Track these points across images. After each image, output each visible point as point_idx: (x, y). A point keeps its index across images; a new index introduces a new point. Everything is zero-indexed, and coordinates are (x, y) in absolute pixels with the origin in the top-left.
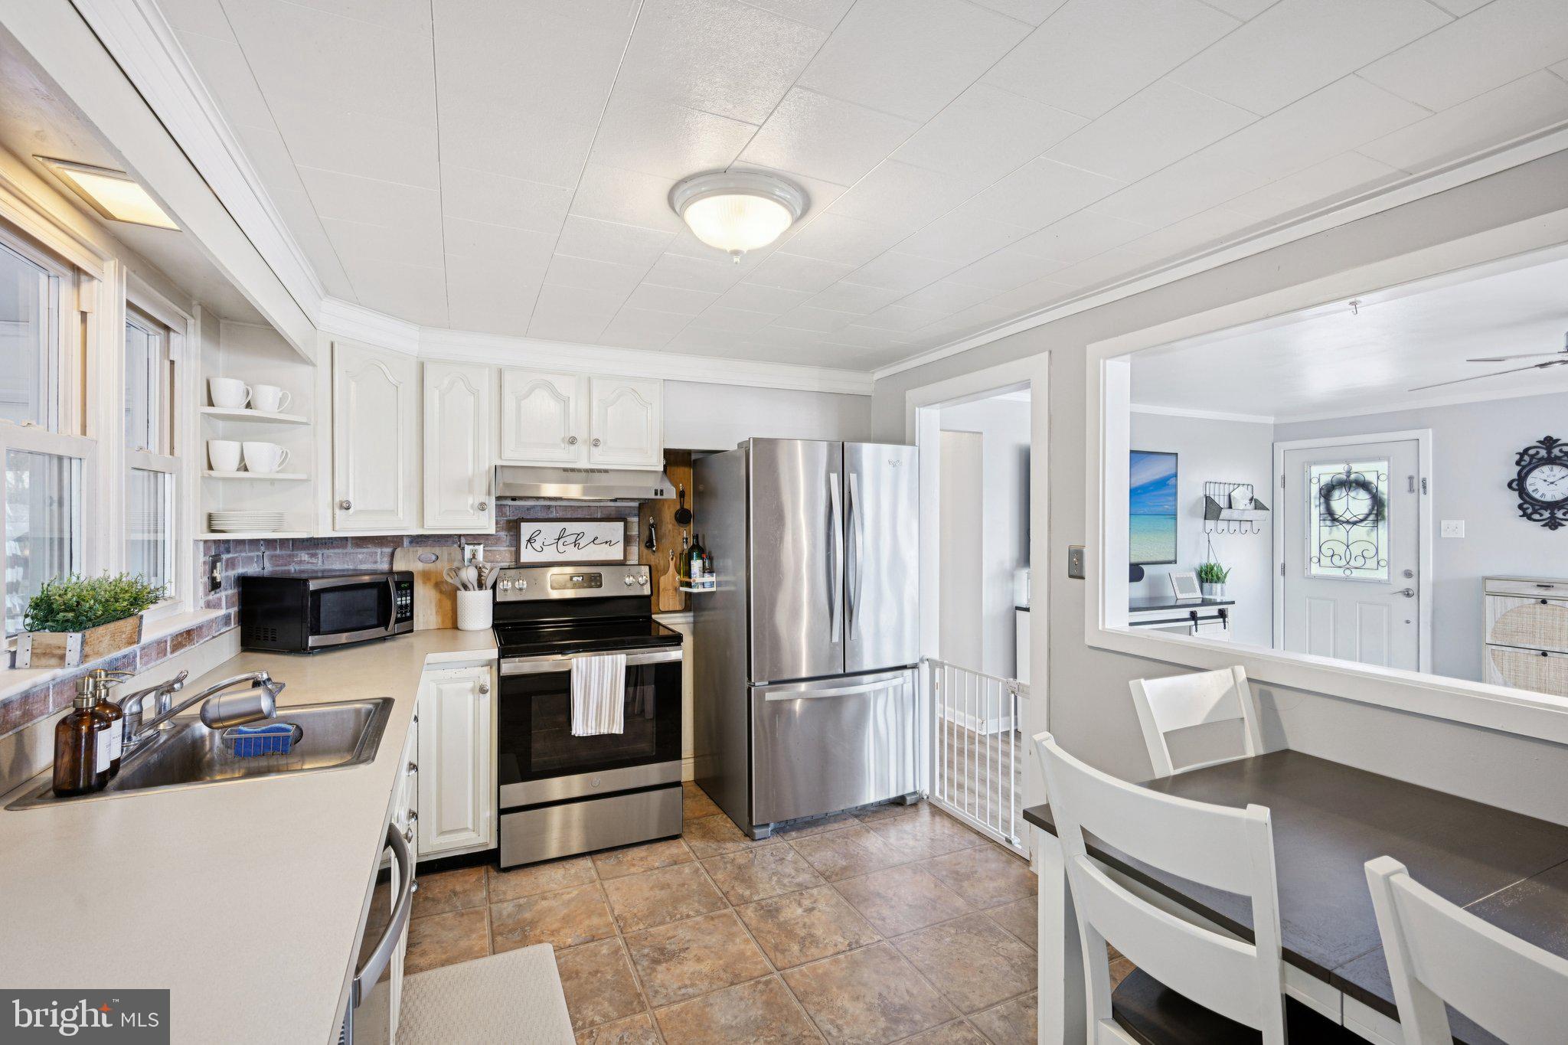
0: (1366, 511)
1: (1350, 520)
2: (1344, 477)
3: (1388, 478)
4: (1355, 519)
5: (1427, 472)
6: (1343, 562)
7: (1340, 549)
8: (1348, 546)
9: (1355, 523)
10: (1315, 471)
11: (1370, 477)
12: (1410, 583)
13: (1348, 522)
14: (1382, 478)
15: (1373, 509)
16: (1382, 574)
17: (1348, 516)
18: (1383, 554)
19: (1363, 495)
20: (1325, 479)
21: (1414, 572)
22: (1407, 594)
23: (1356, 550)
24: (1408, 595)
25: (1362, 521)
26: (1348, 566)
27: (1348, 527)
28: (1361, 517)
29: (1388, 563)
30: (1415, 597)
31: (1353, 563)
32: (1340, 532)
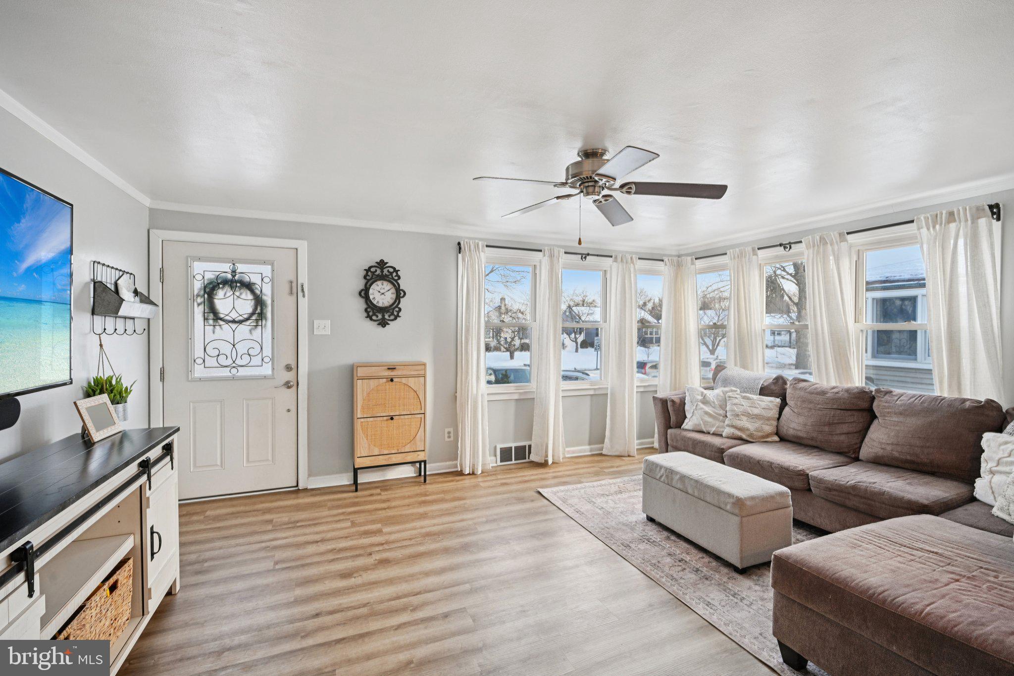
0: (250, 310)
1: (236, 320)
2: (229, 276)
3: (272, 280)
4: (241, 318)
5: (303, 279)
6: (229, 362)
7: (226, 348)
8: (234, 345)
9: (240, 322)
10: (199, 267)
11: (255, 279)
12: (290, 376)
13: (234, 321)
14: (266, 280)
15: (256, 309)
16: (267, 370)
17: (234, 315)
18: (267, 351)
19: (247, 295)
20: (210, 276)
21: (294, 366)
22: (288, 385)
23: (242, 348)
24: (289, 387)
25: (247, 319)
26: (234, 365)
27: (234, 326)
28: (246, 316)
29: (272, 359)
30: (294, 388)
31: (239, 362)
32: (226, 330)
